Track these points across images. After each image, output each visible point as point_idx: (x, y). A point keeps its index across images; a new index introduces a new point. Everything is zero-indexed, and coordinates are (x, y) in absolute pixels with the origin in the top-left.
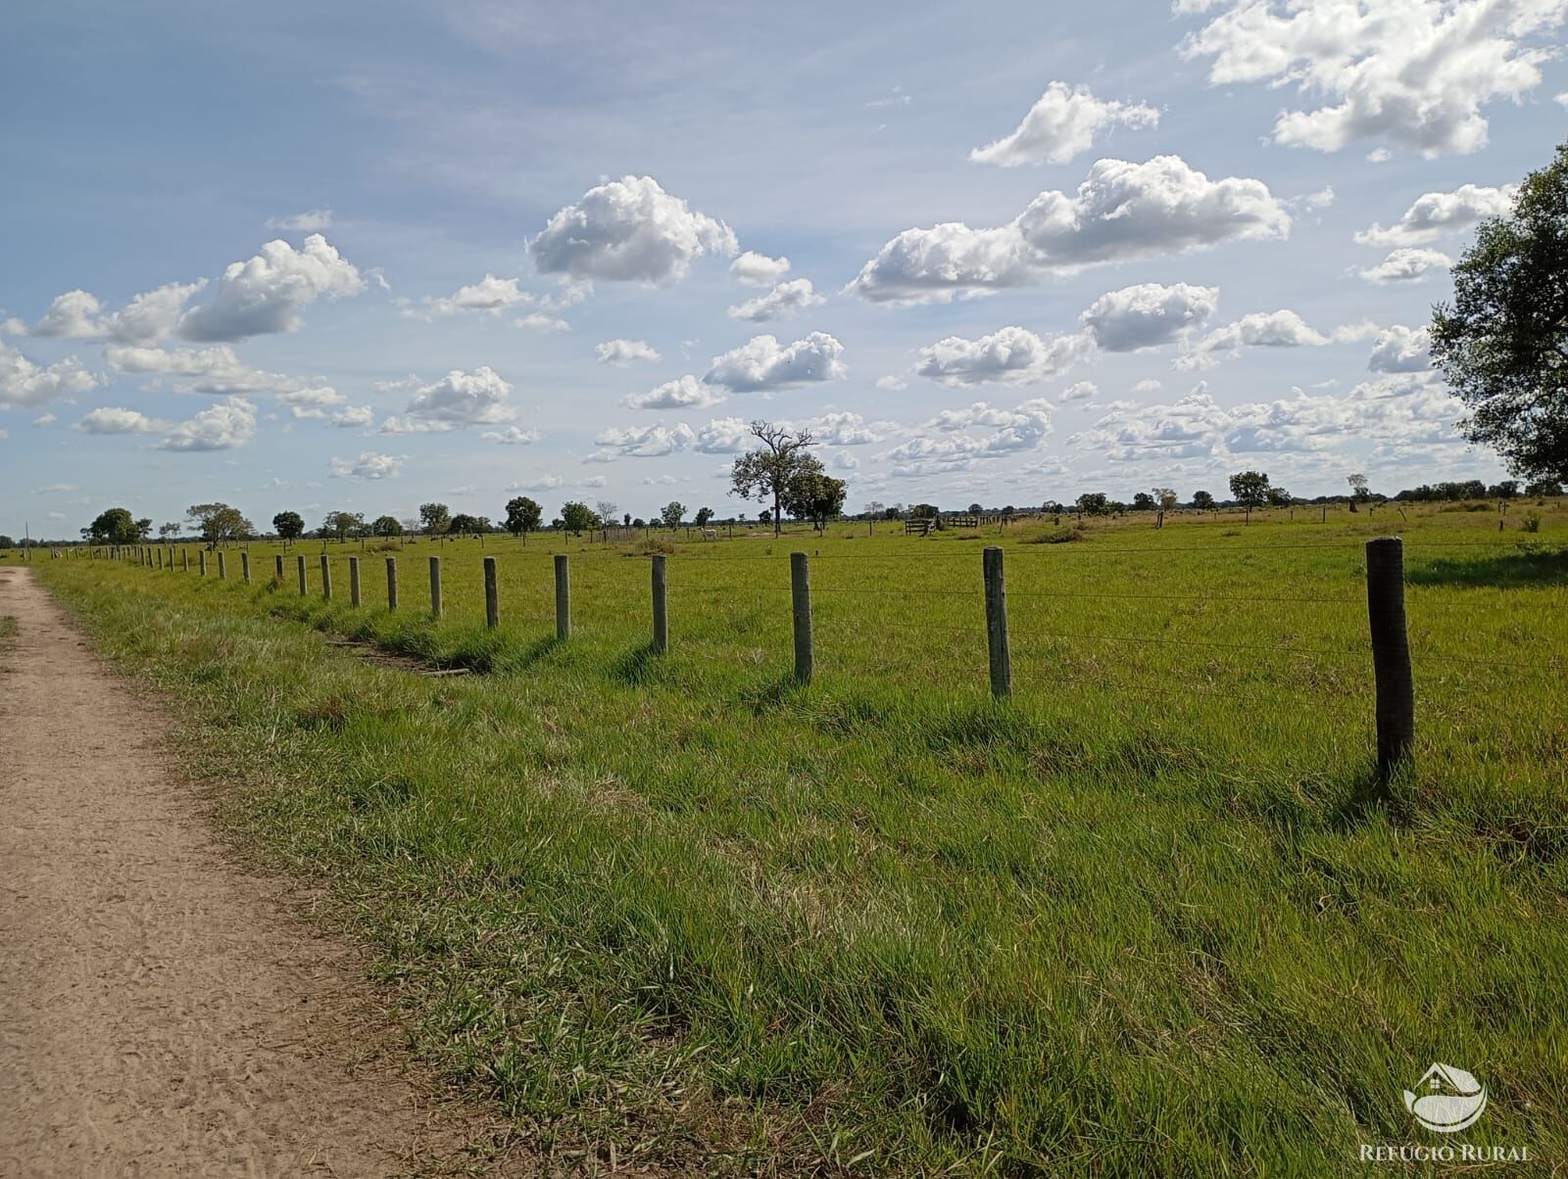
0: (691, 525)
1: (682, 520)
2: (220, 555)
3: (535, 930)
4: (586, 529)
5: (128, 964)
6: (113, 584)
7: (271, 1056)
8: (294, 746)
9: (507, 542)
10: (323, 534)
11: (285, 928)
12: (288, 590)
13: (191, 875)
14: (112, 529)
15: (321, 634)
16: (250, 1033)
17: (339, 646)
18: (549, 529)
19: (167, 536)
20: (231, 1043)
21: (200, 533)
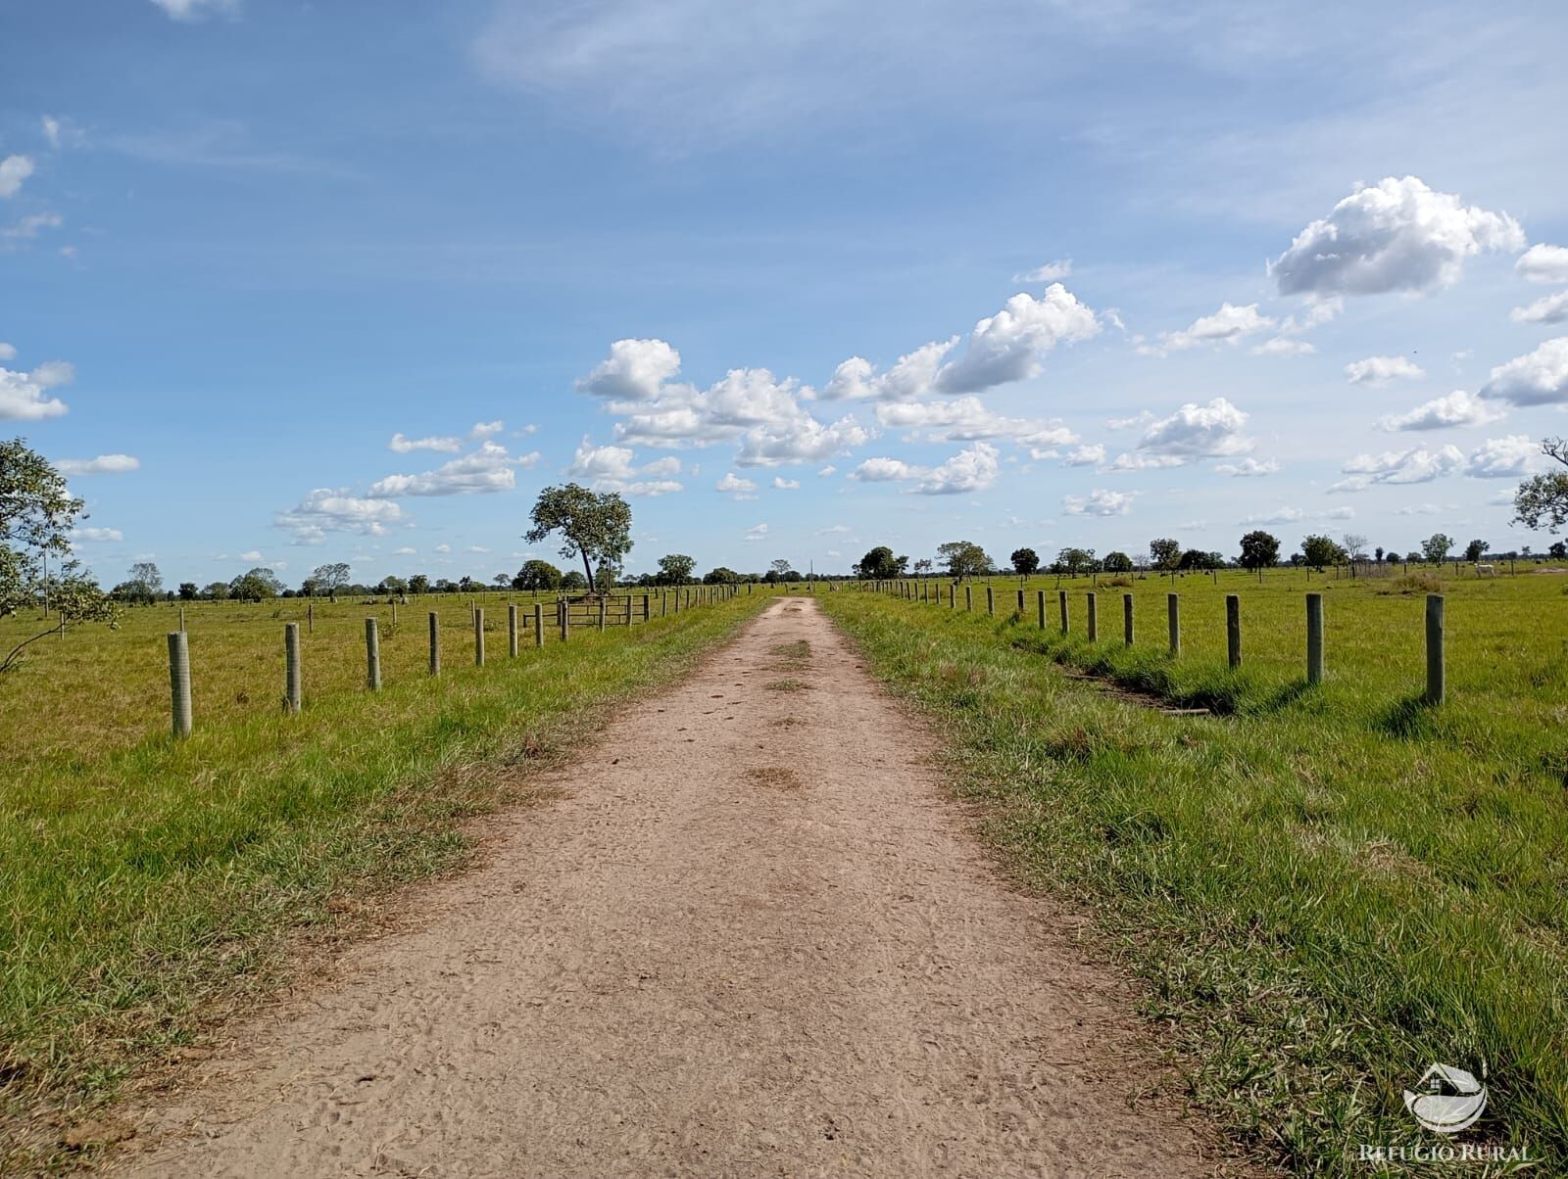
0: (1459, 559)
1: (1448, 554)
2: (968, 589)
3: (1309, 994)
4: (1330, 564)
5: (922, 960)
6: (879, 614)
7: (1054, 1071)
8: (1046, 774)
9: (1241, 579)
10: (1056, 569)
11: (1054, 949)
12: (1029, 624)
13: (967, 885)
14: (878, 565)
15: (1059, 667)
16: (1033, 1045)
17: (1077, 679)
18: (1286, 565)
19: (919, 572)
20: (1016, 1051)
21: (947, 569)
